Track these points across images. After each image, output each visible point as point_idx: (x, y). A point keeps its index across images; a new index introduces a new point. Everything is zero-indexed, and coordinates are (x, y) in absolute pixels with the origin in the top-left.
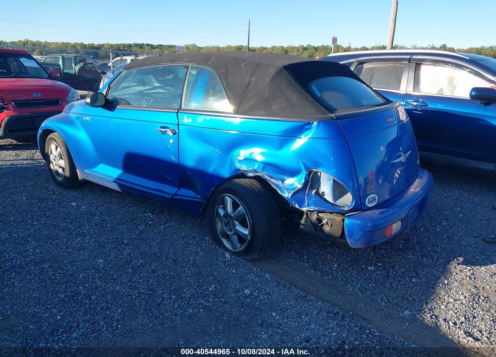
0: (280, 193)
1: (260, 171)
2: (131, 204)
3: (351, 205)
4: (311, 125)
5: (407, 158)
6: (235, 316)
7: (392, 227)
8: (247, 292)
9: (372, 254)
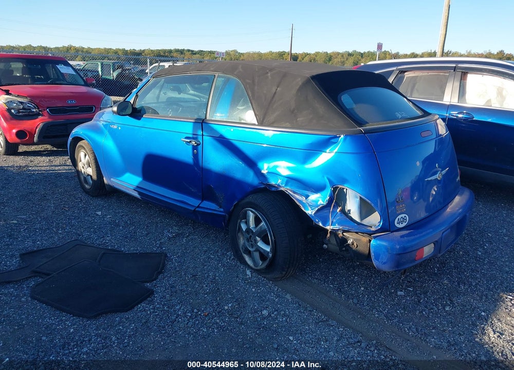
0: (303, 209)
1: (283, 185)
2: (156, 215)
3: (379, 226)
4: (337, 139)
5: (444, 176)
6: (250, 338)
7: (423, 250)
8: (265, 312)
9: (403, 277)
